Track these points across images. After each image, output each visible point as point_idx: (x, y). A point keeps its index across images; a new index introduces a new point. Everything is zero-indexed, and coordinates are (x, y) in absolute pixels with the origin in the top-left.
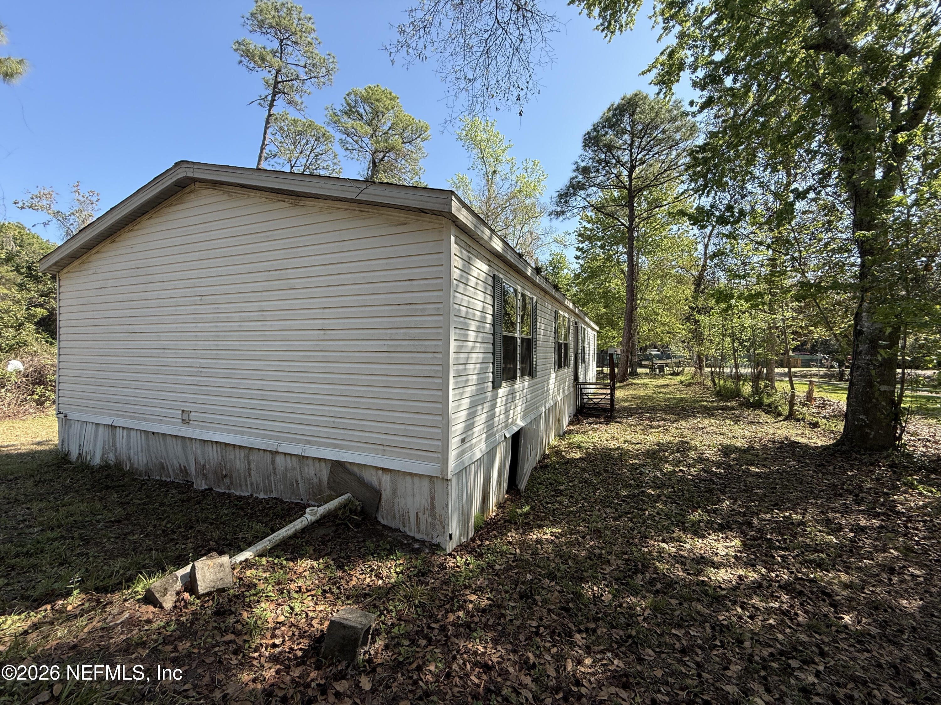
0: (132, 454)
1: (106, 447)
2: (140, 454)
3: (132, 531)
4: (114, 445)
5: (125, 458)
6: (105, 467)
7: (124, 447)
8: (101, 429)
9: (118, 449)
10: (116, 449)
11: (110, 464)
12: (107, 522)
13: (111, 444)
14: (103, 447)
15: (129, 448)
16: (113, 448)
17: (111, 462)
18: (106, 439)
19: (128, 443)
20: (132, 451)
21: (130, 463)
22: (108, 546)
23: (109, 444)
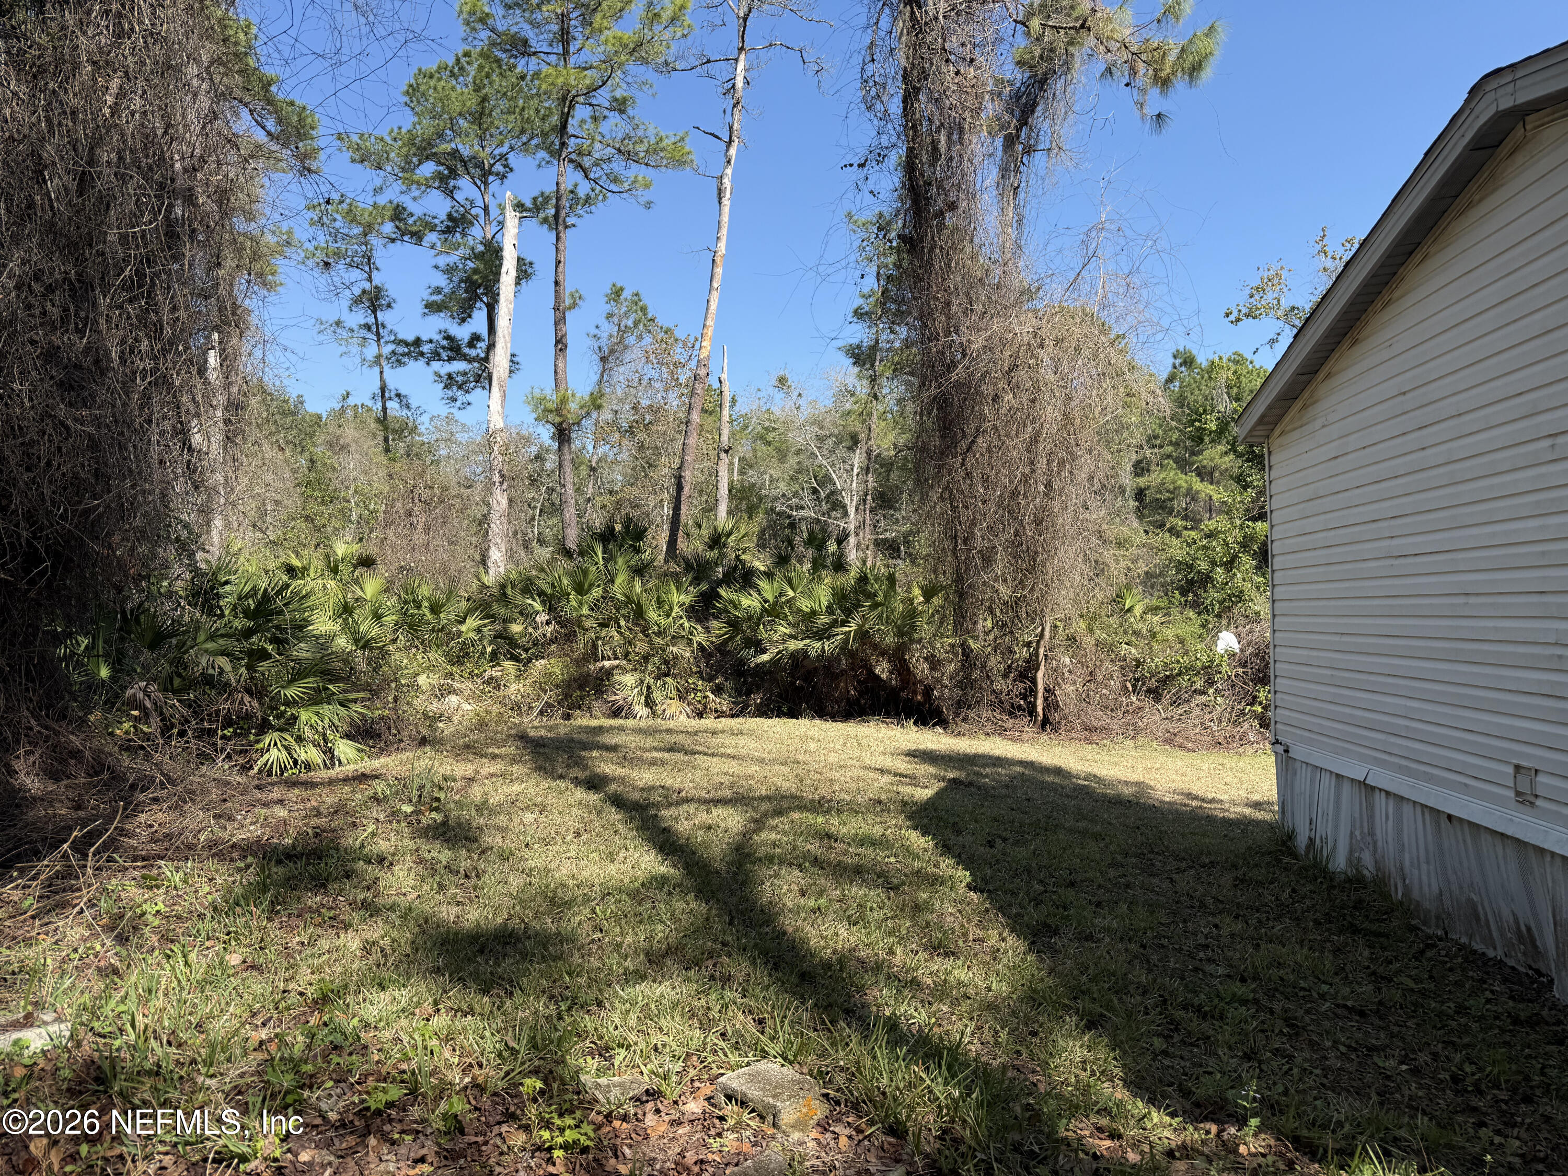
0: (1407, 863)
1: (1357, 833)
2: (1424, 867)
3: (1384, 1048)
4: (1372, 833)
5: (1393, 869)
6: (1356, 881)
7: (1390, 840)
8: (1346, 788)
9: (1380, 844)
10: (1375, 843)
11: (1364, 876)
12: (1338, 1006)
13: (1366, 831)
14: (1352, 833)
15: (1401, 848)
16: (1369, 839)
17: (1365, 872)
18: (1357, 815)
19: (1399, 831)
20: (1407, 856)
21: (1405, 886)
22: (1334, 1062)
23: (1362, 826)
